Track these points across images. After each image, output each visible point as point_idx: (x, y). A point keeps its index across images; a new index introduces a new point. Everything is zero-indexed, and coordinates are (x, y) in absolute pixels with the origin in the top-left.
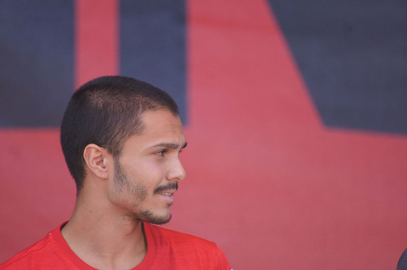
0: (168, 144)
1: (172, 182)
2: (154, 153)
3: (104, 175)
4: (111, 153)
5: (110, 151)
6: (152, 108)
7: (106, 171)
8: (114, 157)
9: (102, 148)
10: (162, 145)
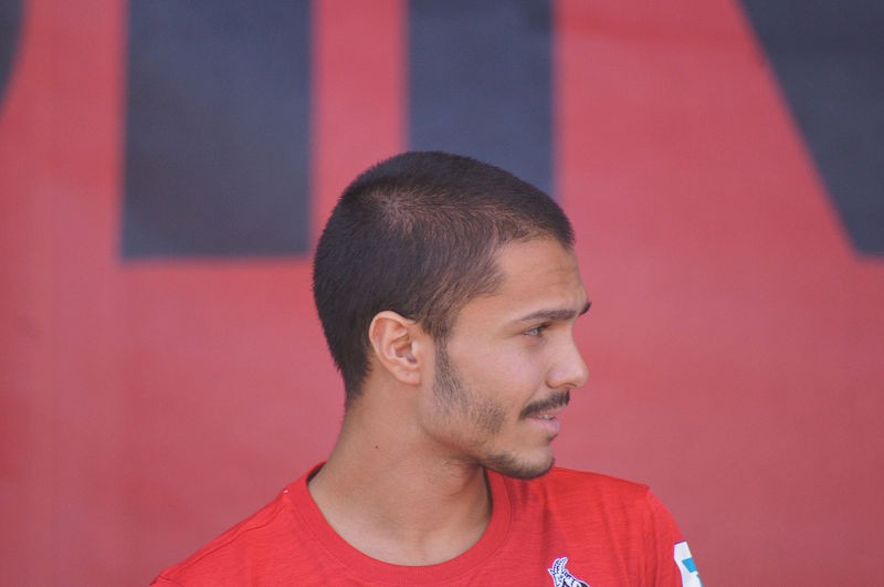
0: (553, 312)
1: (559, 391)
2: (523, 333)
3: (412, 378)
4: (429, 333)
5: (427, 328)
6: (519, 235)
7: (418, 370)
8: (435, 341)
9: (411, 322)
10: (539, 315)
